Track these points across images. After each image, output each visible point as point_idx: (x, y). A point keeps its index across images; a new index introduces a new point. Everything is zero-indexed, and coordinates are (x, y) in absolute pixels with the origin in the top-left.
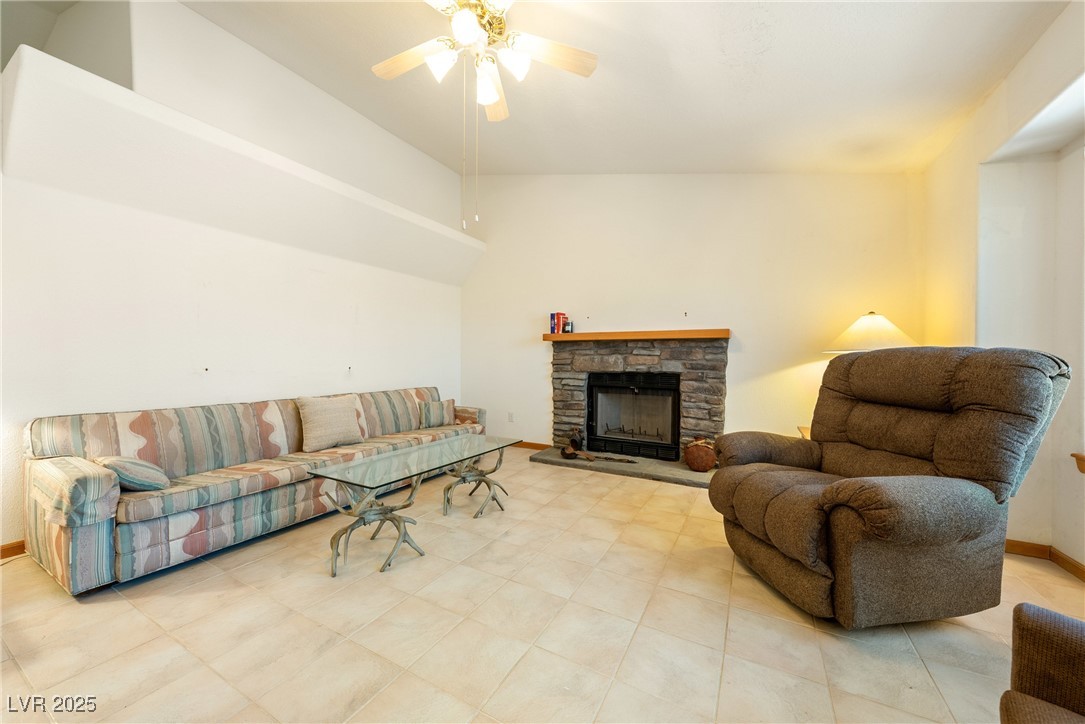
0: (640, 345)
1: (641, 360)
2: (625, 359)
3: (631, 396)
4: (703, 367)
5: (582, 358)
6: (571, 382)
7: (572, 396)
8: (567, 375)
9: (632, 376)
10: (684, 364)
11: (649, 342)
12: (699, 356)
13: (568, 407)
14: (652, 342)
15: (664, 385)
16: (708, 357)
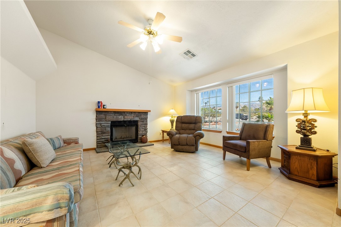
0: (128, 113)
1: (129, 117)
2: (124, 117)
3: (124, 128)
4: (144, 119)
5: (109, 117)
6: (105, 125)
7: (105, 129)
8: (103, 122)
9: (124, 122)
10: (139, 118)
11: (131, 113)
12: (143, 116)
13: (103, 133)
14: (132, 112)
15: (134, 124)
16: (145, 116)
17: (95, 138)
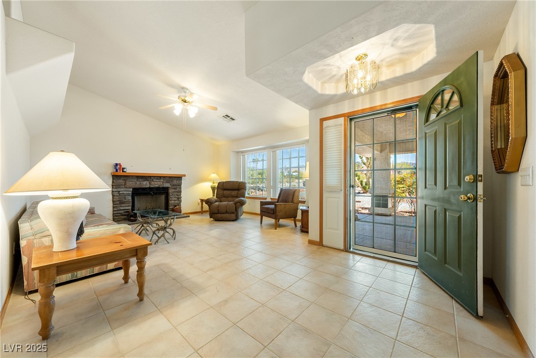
0: (156, 178)
1: (156, 183)
2: (150, 183)
3: (150, 196)
4: (176, 185)
5: (131, 183)
6: (125, 192)
7: (125, 198)
8: (122, 190)
9: (150, 189)
10: (171, 184)
11: (159, 177)
12: (175, 182)
13: (121, 202)
14: (160, 177)
15: (165, 191)
16: (178, 182)
17: (111, 209)
